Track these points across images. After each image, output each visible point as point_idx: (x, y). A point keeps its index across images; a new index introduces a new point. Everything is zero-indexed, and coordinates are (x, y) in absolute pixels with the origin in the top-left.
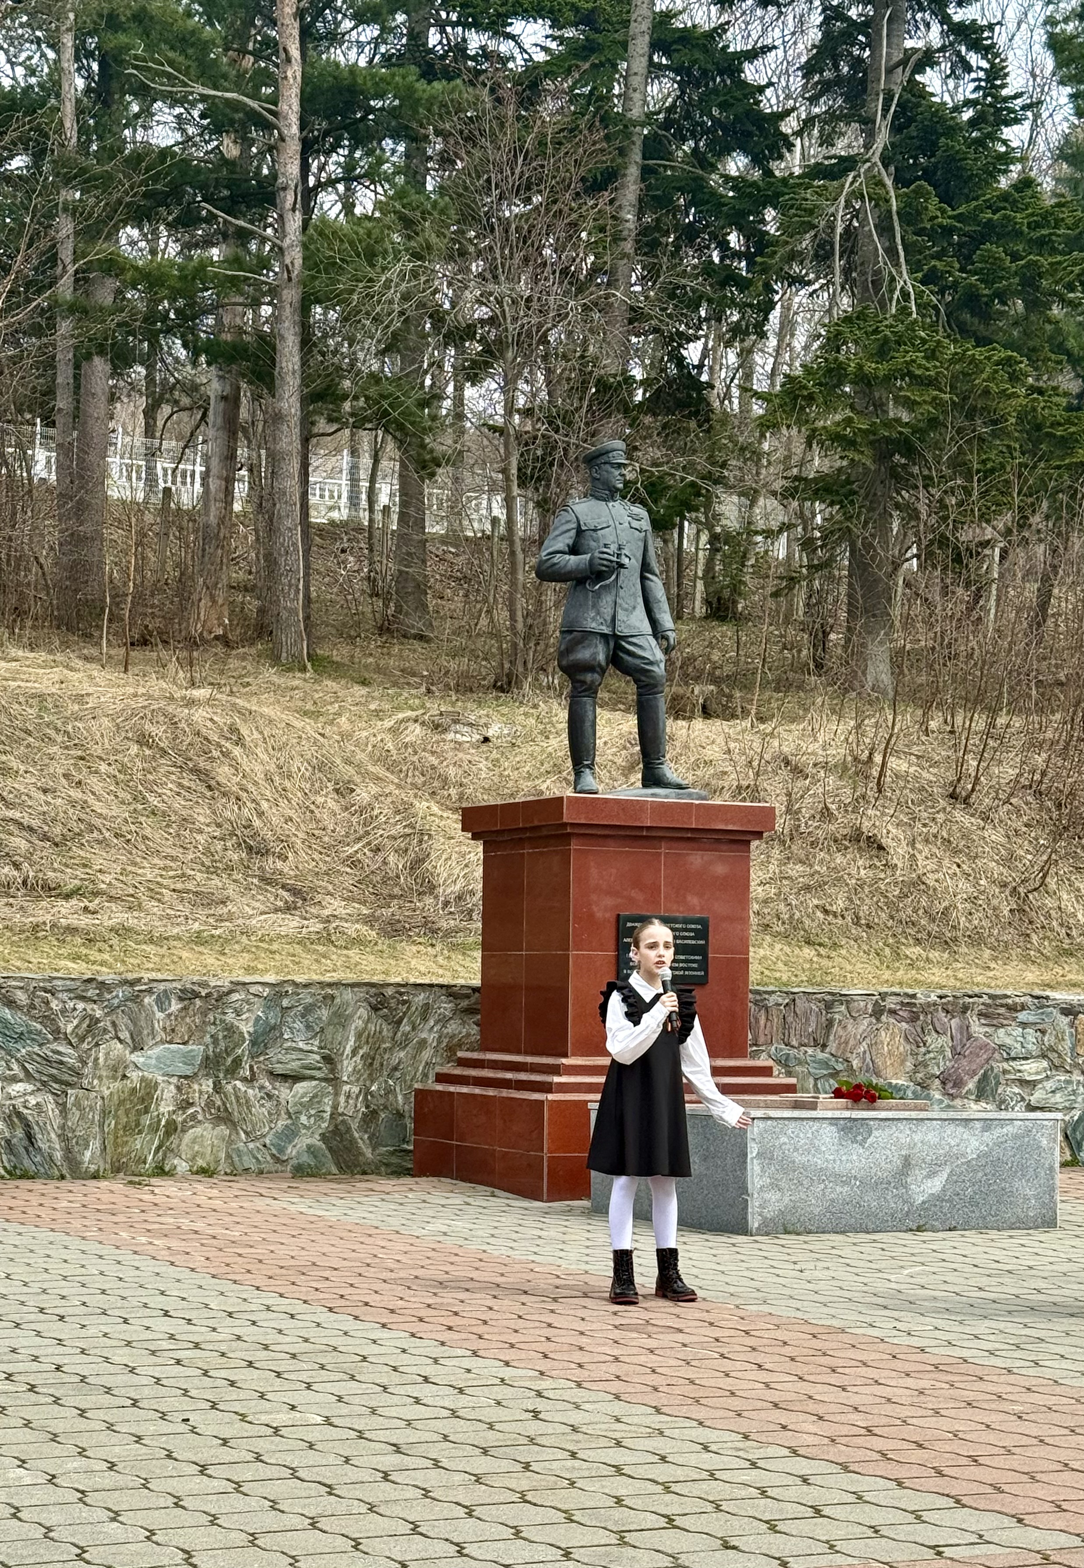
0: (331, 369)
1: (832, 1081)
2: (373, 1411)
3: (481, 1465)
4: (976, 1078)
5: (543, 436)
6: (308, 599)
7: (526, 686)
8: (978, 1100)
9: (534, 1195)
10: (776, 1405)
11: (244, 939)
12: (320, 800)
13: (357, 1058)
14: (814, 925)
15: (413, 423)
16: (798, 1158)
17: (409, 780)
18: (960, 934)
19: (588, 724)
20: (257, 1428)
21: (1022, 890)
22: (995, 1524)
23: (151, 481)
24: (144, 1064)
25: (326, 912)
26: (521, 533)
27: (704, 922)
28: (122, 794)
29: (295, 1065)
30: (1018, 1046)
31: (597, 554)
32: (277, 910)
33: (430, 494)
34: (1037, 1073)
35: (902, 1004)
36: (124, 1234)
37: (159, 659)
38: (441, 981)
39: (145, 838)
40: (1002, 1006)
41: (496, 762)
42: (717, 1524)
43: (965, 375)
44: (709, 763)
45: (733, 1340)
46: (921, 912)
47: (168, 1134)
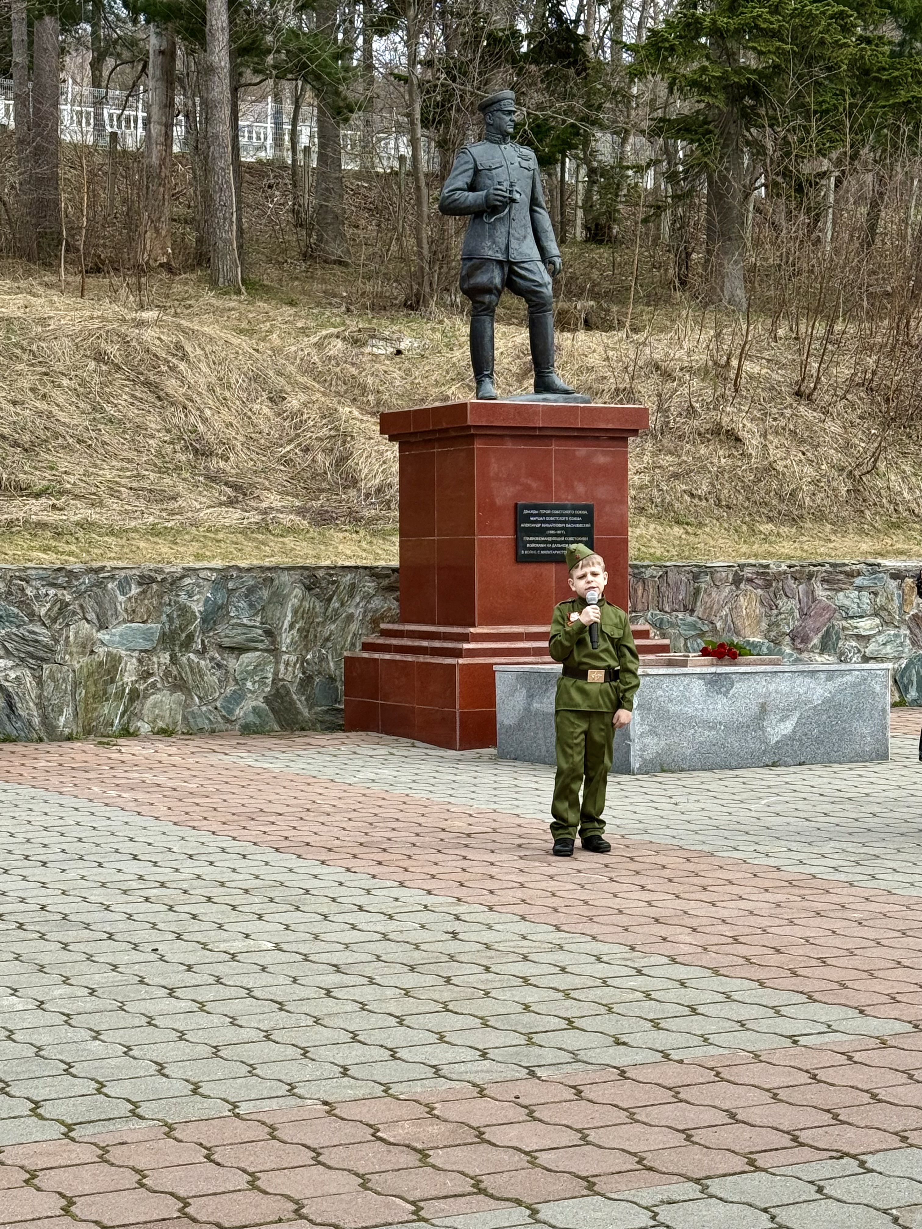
0: (254, 28)
1: (699, 641)
2: (316, 937)
3: (409, 980)
4: (820, 635)
5: (442, 85)
6: (240, 230)
7: (432, 303)
8: (822, 652)
9: (448, 745)
10: (657, 920)
11: (193, 530)
12: (256, 407)
13: (294, 632)
14: (682, 507)
15: (328, 74)
16: (673, 708)
17: (333, 389)
18: (804, 512)
19: (487, 339)
20: (217, 954)
21: (857, 473)
22: (842, 1015)
23: (99, 125)
24: (109, 641)
25: (264, 505)
26: (425, 169)
27: (590, 509)
28: (82, 405)
29: (239, 639)
30: (855, 606)
31: (492, 191)
32: (221, 504)
33: (345, 135)
34: (871, 629)
35: (758, 573)
36: (96, 789)
37: (111, 285)
38: (364, 563)
39: (104, 443)
40: (841, 572)
41: (408, 372)
42: (610, 1024)
43: (803, 26)
44: (591, 369)
45: (620, 866)
46: (772, 494)
47: (132, 700)
